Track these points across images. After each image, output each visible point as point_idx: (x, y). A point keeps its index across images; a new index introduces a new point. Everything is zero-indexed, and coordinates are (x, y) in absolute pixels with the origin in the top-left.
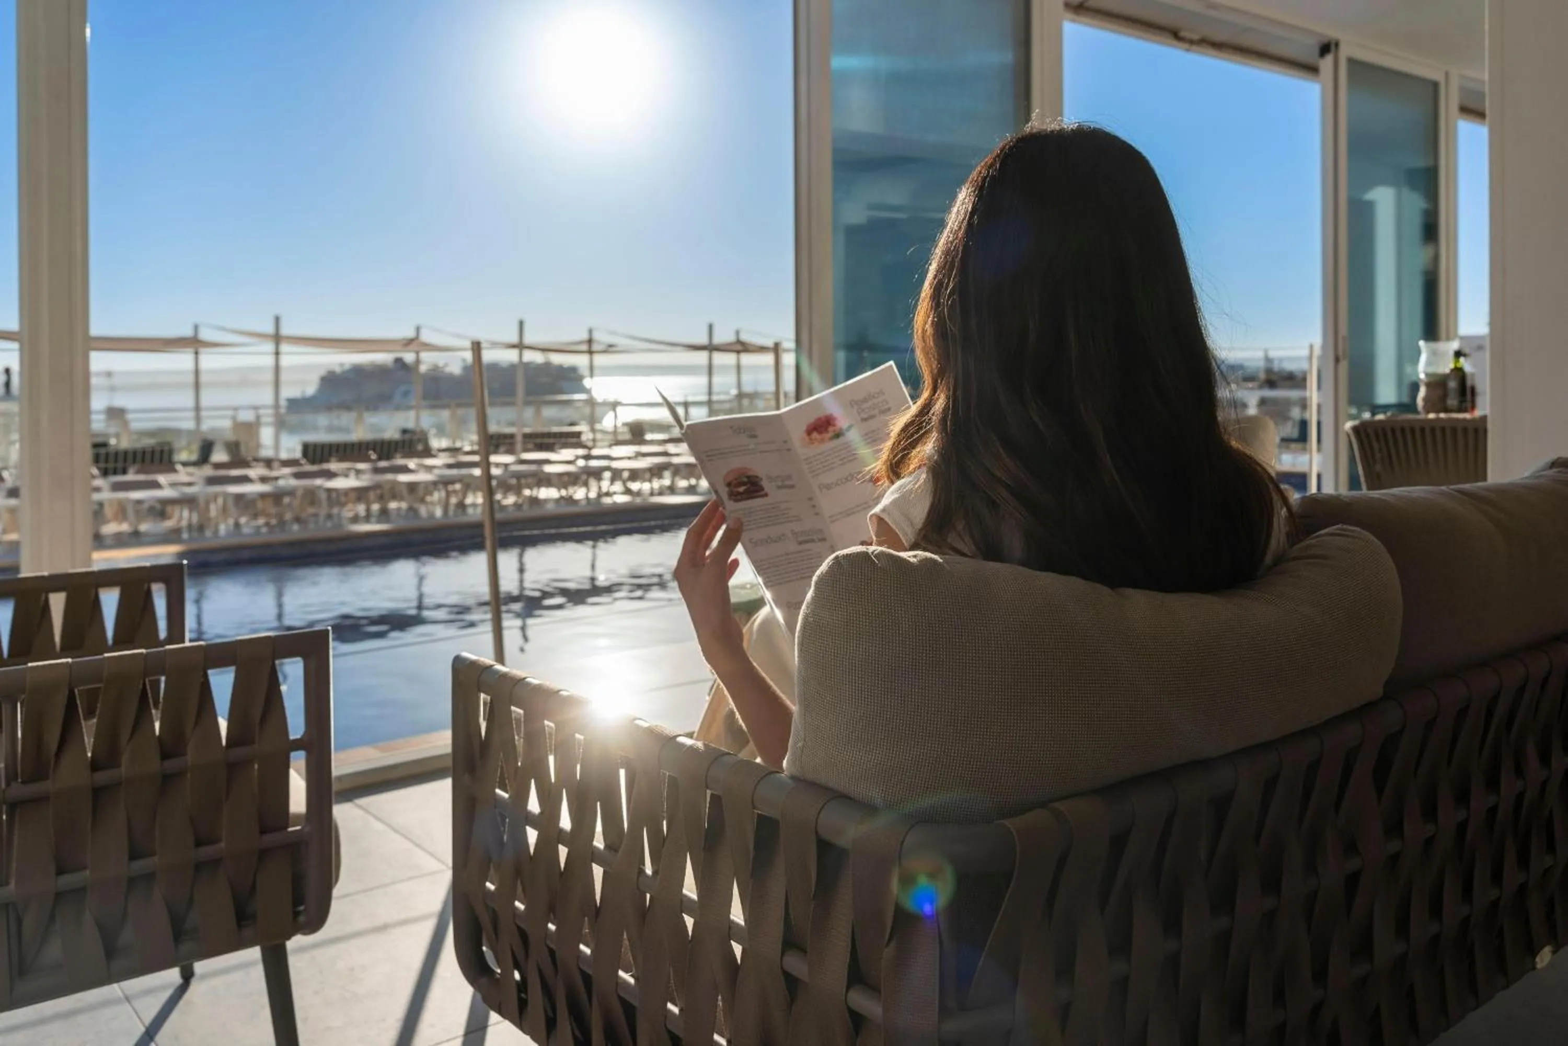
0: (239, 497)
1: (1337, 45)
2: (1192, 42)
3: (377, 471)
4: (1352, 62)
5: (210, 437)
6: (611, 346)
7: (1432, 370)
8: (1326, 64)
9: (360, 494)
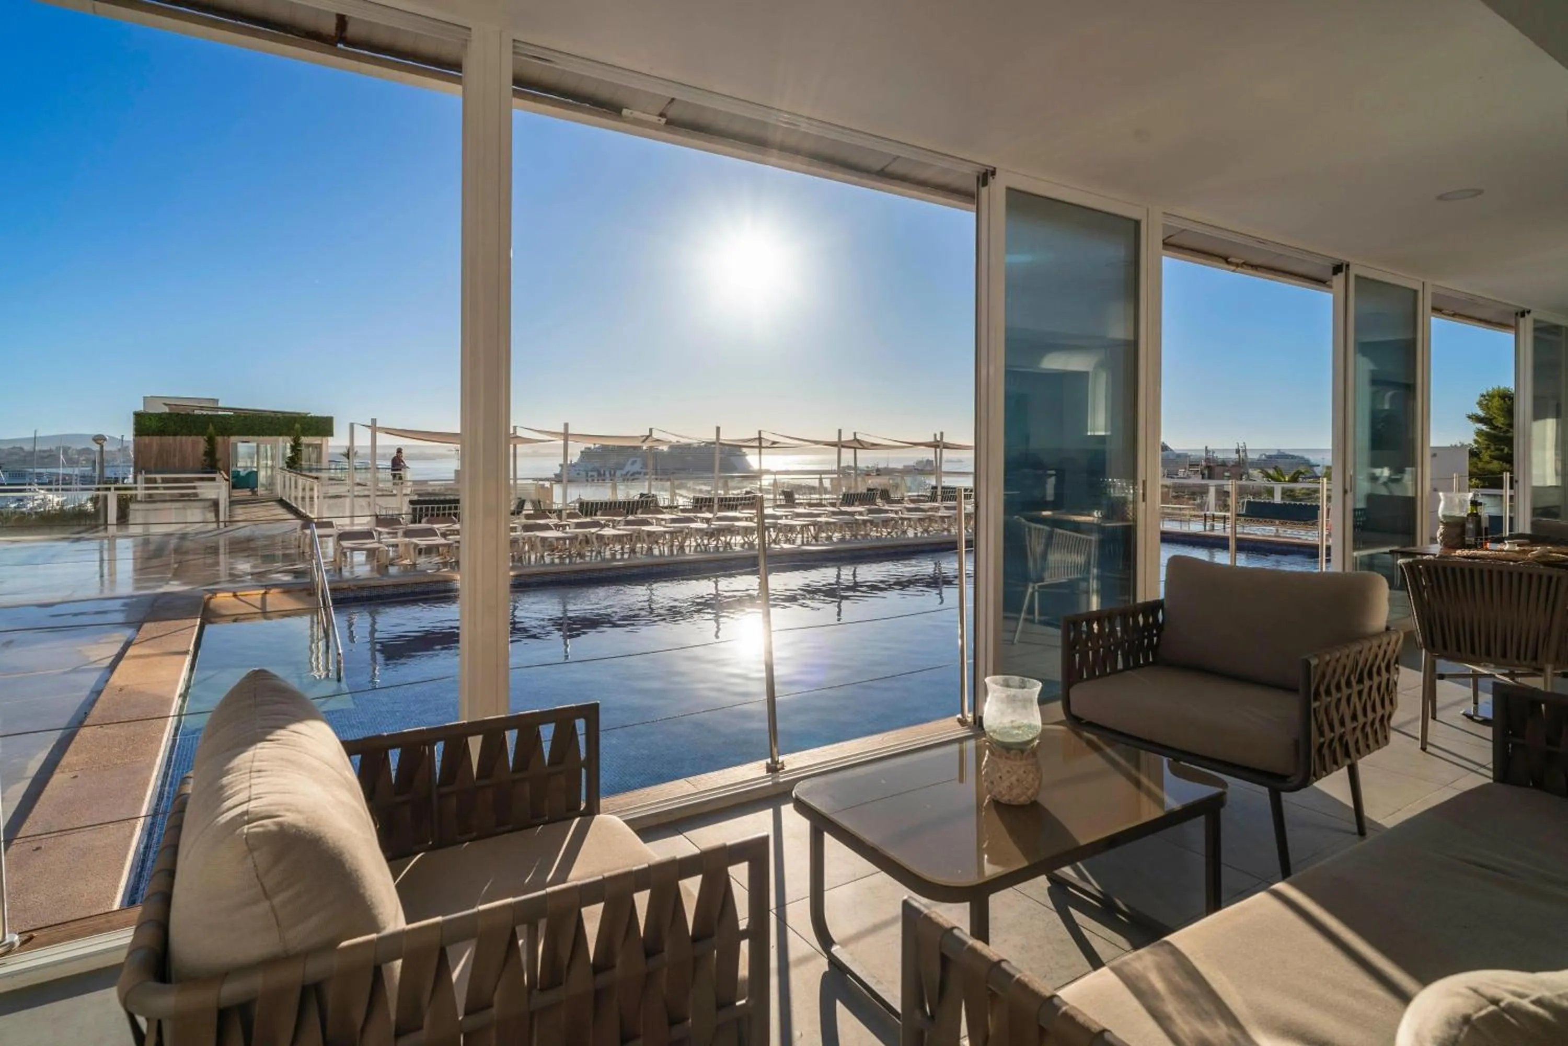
0: (544, 539)
1: (1348, 266)
2: (1237, 265)
3: (628, 523)
4: (1357, 277)
5: (523, 498)
6: (774, 443)
7: (1447, 513)
8: (1339, 280)
9: (618, 539)
